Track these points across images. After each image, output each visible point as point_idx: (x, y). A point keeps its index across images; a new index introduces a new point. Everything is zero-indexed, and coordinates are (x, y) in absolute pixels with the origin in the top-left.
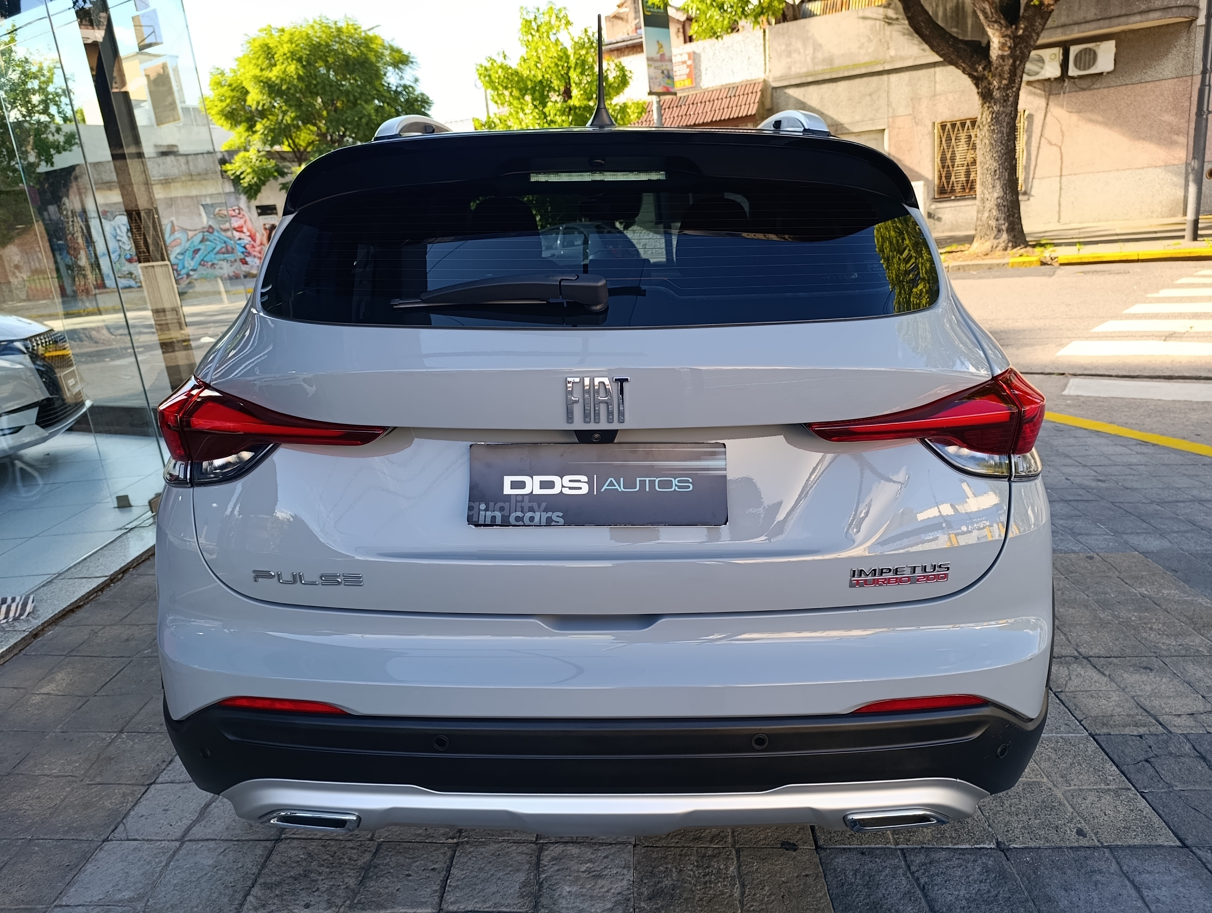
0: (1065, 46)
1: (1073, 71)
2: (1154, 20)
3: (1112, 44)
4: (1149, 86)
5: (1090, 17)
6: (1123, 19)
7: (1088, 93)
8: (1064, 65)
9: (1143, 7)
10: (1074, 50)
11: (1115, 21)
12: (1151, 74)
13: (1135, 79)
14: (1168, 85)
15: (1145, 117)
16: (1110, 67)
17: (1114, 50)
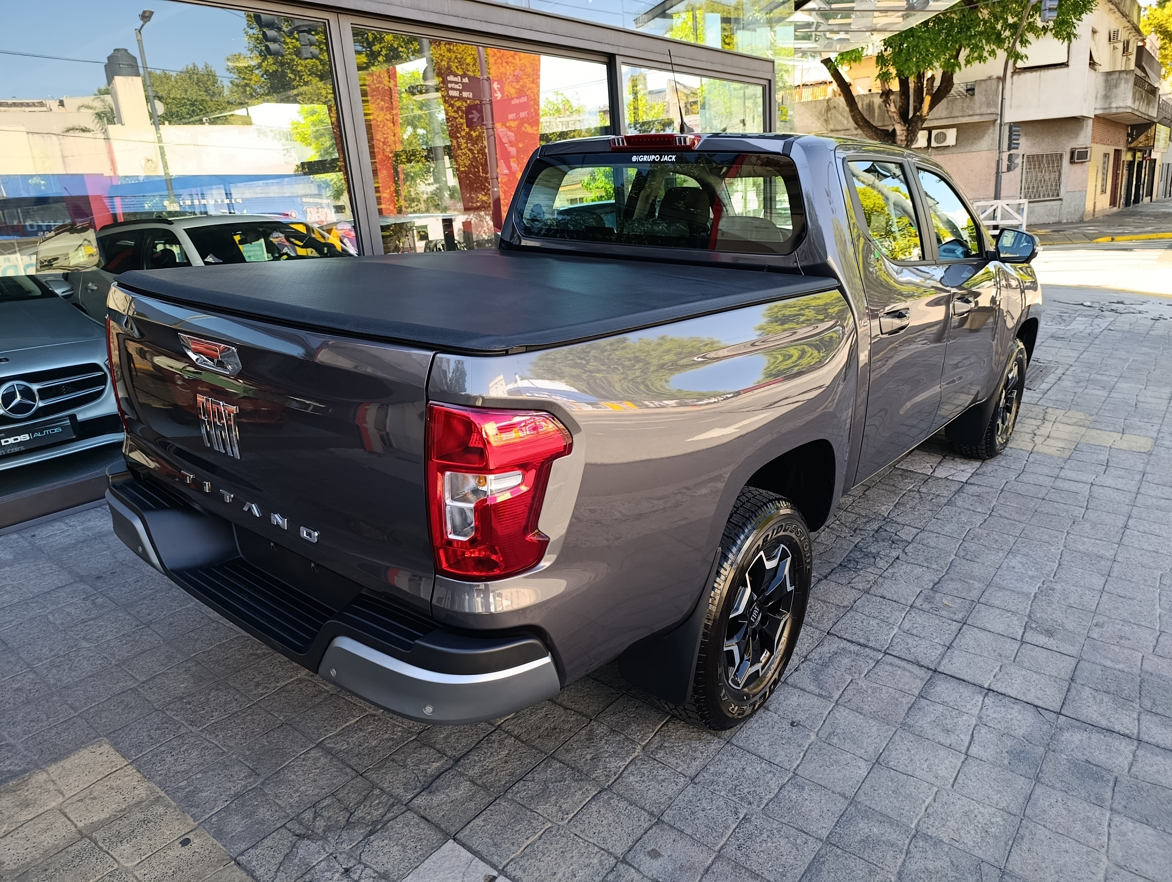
0: (930, 130)
1: (934, 144)
2: (976, 119)
3: (955, 130)
4: (974, 154)
5: (943, 116)
6: (961, 119)
7: (942, 156)
8: (929, 140)
9: (970, 113)
10: (934, 132)
11: (956, 119)
12: (975, 147)
13: (967, 150)
14: (985, 154)
15: (972, 171)
16: (954, 143)
17: (955, 134)
